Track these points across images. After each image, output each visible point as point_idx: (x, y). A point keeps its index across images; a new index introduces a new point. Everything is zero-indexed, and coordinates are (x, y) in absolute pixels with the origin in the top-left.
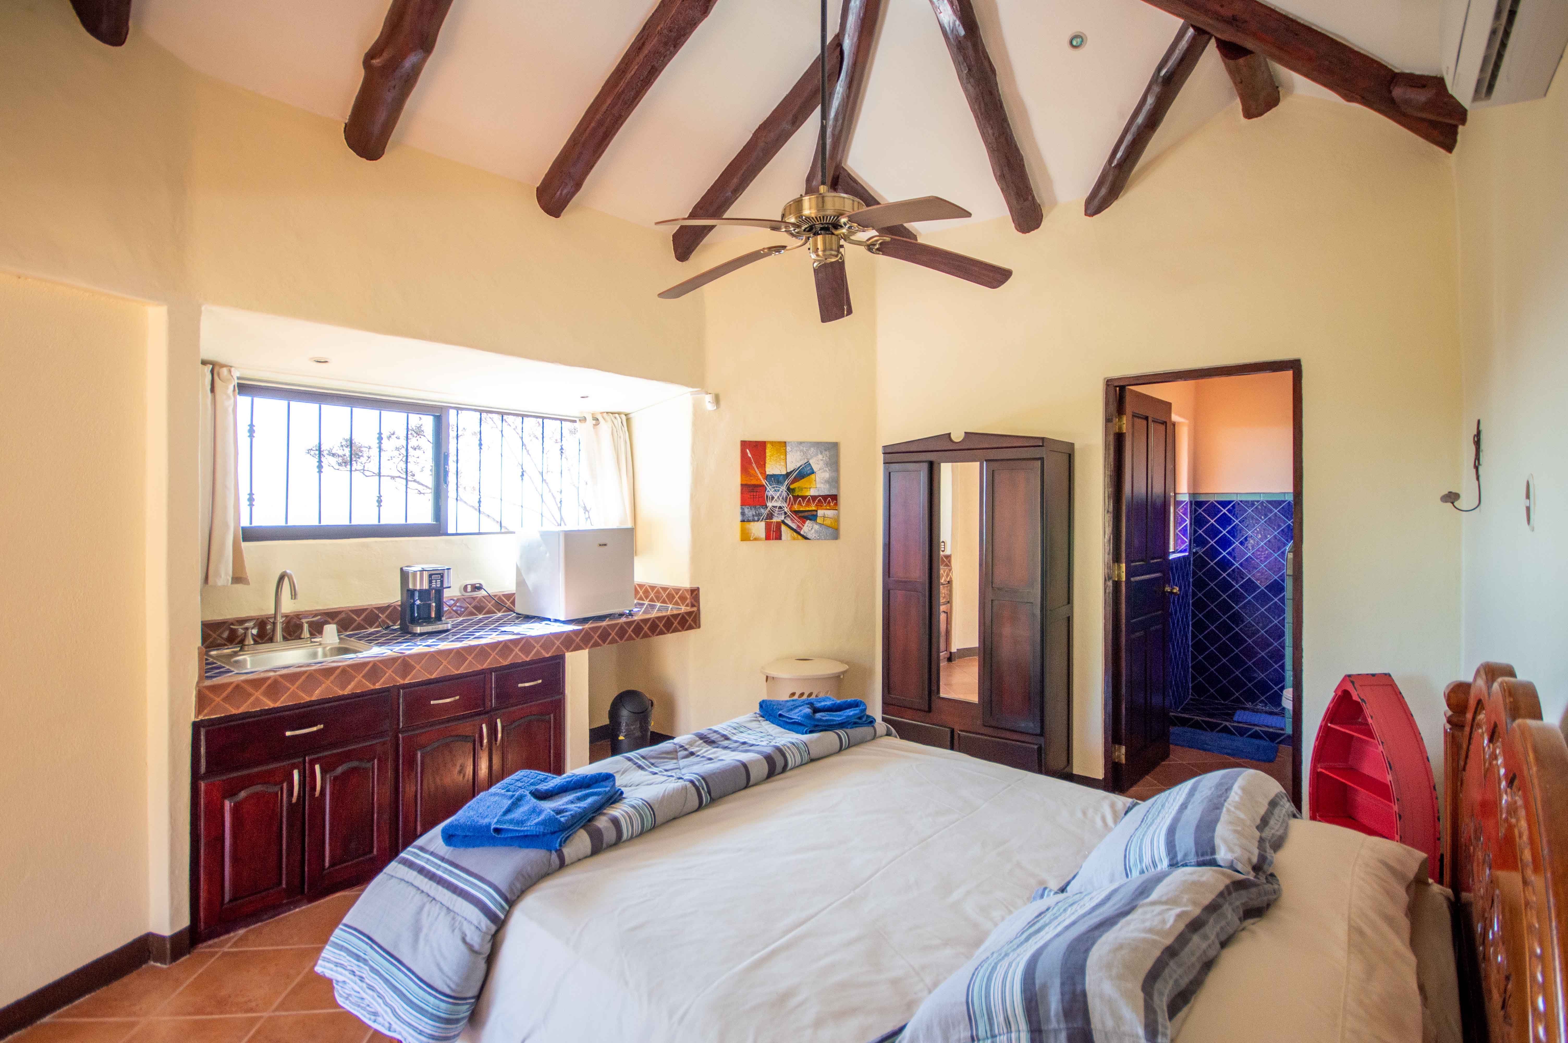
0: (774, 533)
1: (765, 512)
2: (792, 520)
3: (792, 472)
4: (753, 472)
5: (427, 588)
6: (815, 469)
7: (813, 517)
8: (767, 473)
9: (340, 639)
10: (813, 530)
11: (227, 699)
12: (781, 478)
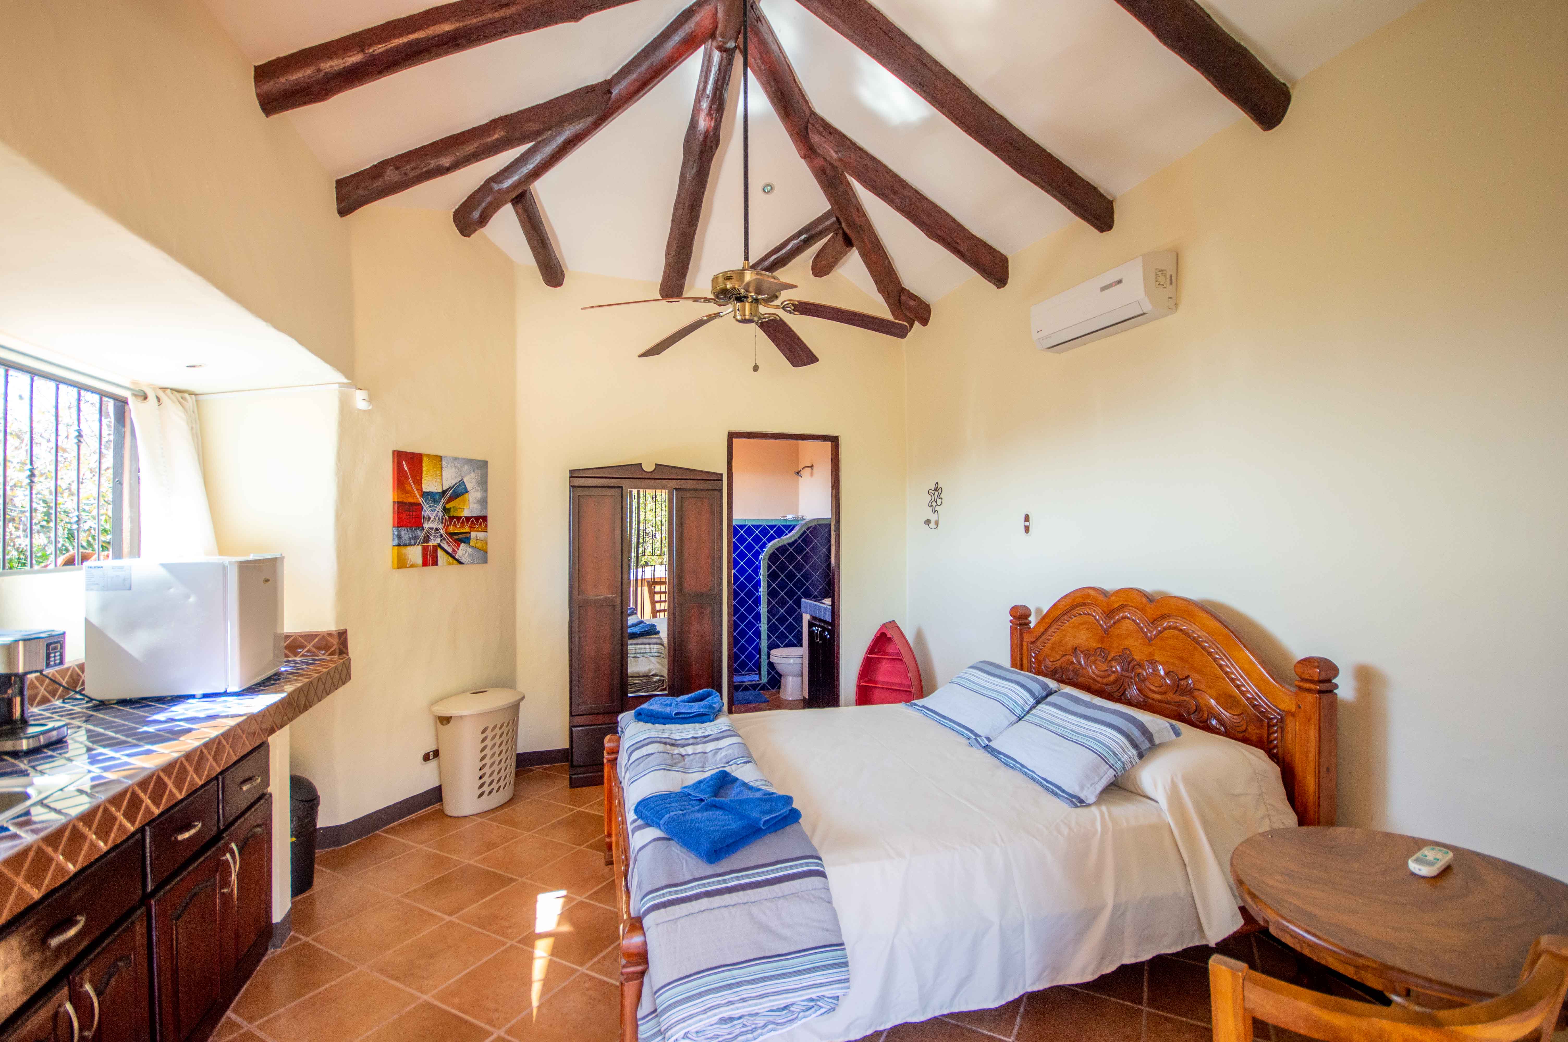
0: (430, 559)
1: (421, 535)
2: (447, 543)
3: (448, 489)
4: (410, 489)
6: (469, 488)
7: (466, 540)
8: (424, 490)
10: (467, 554)
12: (437, 497)
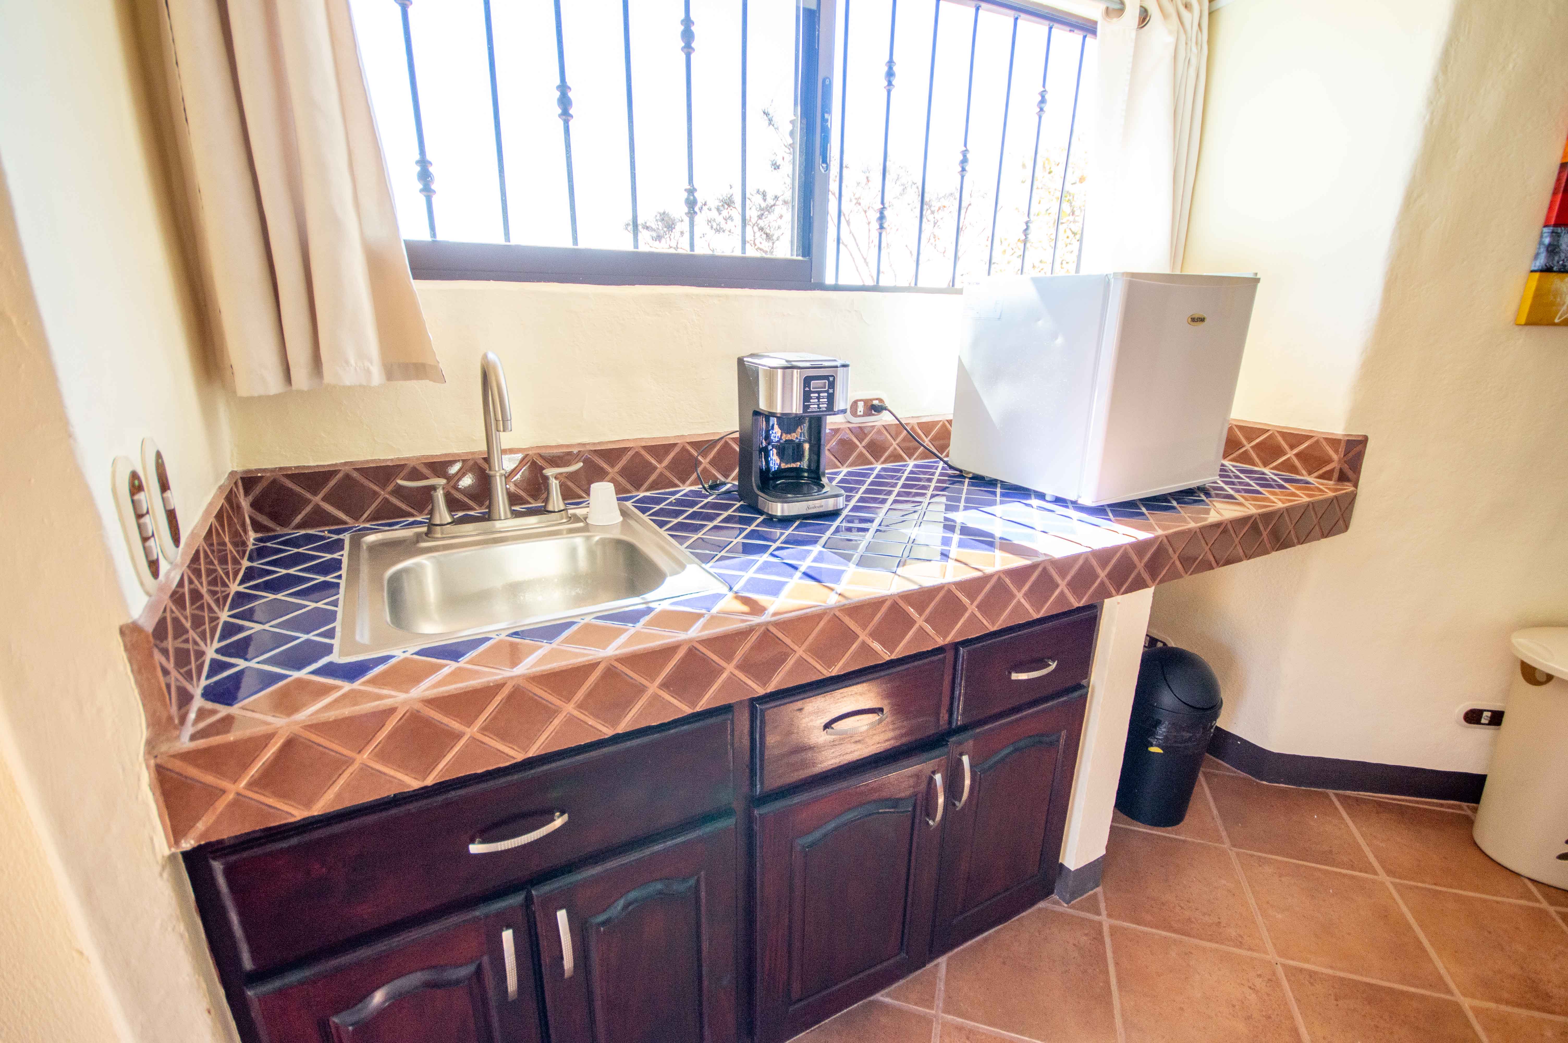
5: (800, 411)
9: (624, 513)
11: (263, 782)
